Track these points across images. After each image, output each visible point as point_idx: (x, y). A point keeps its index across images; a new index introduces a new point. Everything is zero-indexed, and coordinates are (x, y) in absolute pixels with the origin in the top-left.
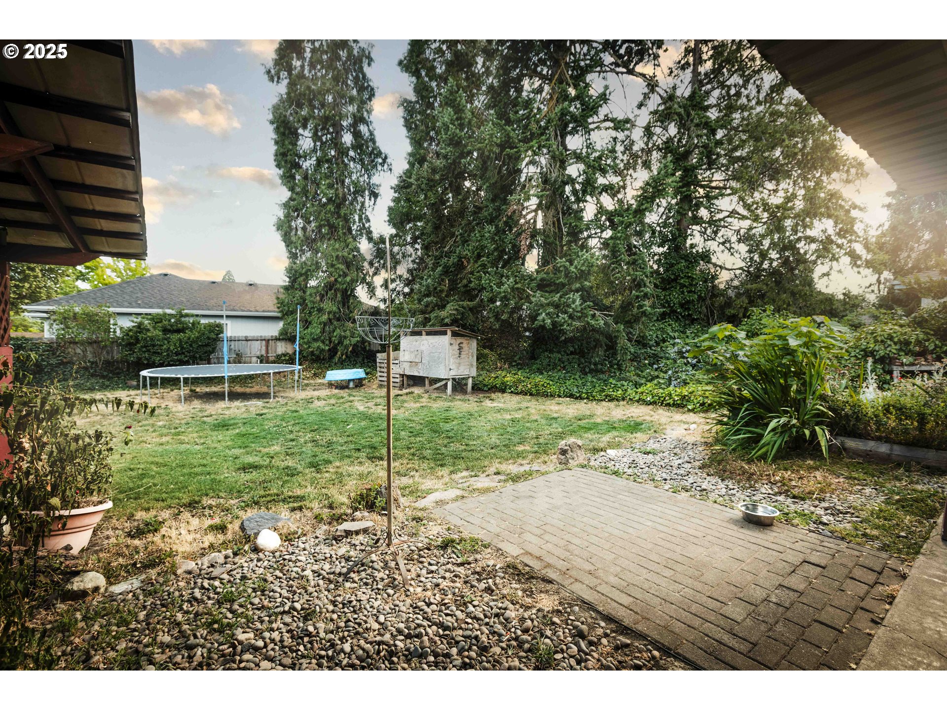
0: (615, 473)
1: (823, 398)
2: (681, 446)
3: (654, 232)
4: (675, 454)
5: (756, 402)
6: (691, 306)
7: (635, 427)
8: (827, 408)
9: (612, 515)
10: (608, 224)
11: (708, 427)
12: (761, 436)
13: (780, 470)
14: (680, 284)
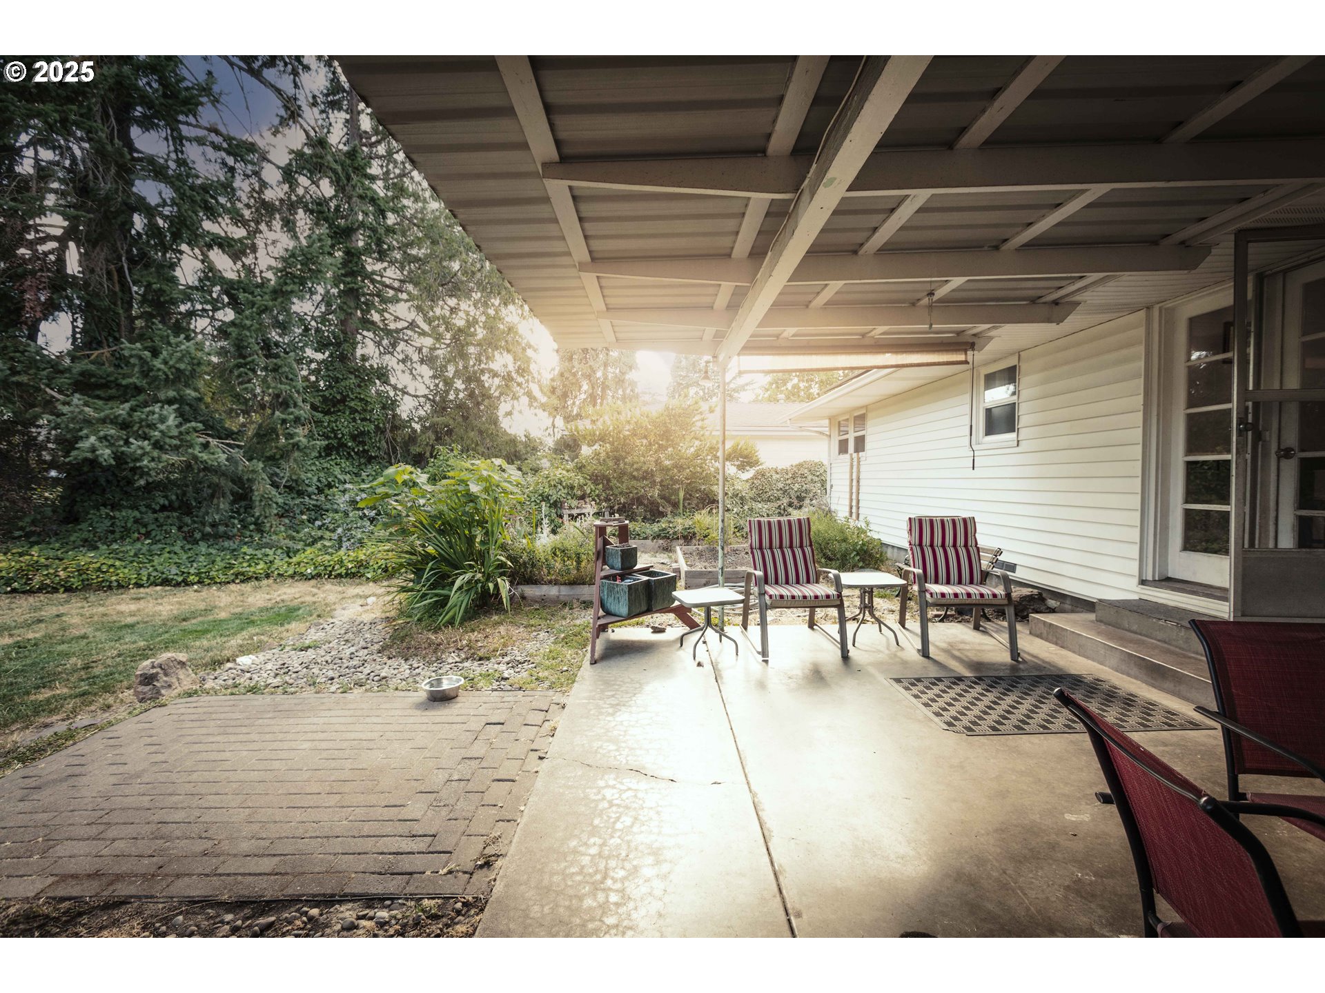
0: (253, 690)
1: (503, 547)
2: (356, 627)
3: (307, 330)
4: (347, 641)
5: (443, 559)
6: (367, 439)
7: (287, 614)
8: (507, 558)
9: (245, 753)
10: (226, 300)
11: (390, 598)
12: (447, 598)
13: (467, 632)
14: (350, 408)
